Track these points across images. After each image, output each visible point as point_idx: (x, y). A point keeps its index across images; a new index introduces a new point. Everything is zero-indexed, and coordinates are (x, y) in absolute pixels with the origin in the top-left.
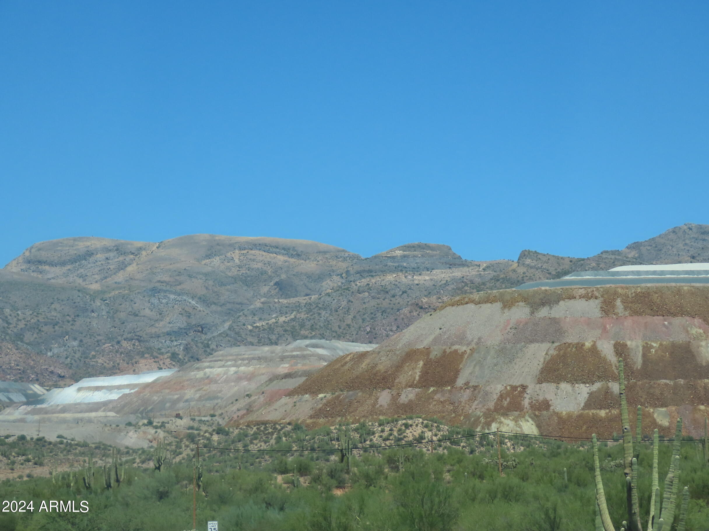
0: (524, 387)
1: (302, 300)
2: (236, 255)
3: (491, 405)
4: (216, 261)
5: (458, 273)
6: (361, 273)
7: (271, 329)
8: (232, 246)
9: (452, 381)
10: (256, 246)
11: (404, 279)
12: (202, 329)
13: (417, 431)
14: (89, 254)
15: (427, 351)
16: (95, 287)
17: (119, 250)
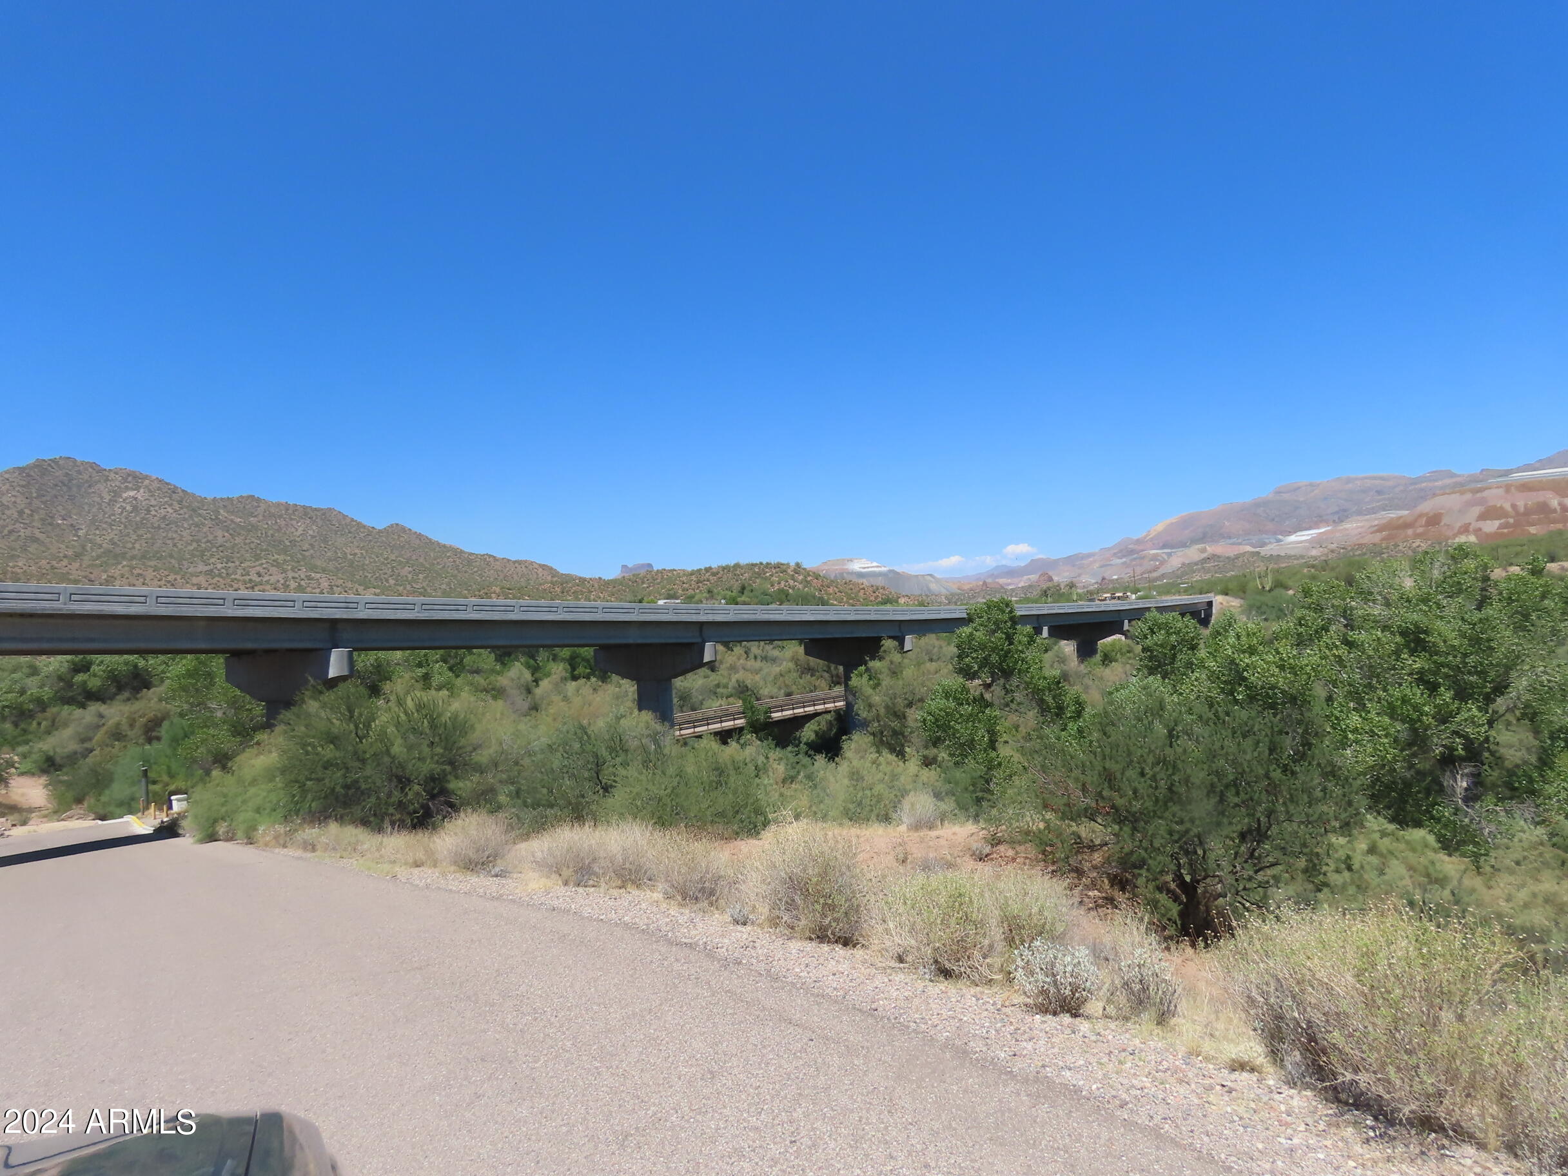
0: (1470, 524)
1: (1387, 496)
2: (1359, 483)
3: (1456, 531)
4: (1350, 485)
5: (1454, 480)
6: (1411, 484)
7: (1373, 508)
8: (1356, 479)
9: (1438, 524)
10: (1366, 478)
11: (1431, 484)
12: (1345, 510)
13: (1417, 544)
14: (1299, 488)
15: (1427, 514)
16: (1301, 499)
17: (1311, 485)
